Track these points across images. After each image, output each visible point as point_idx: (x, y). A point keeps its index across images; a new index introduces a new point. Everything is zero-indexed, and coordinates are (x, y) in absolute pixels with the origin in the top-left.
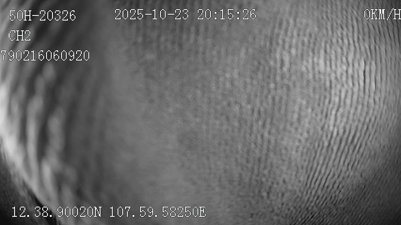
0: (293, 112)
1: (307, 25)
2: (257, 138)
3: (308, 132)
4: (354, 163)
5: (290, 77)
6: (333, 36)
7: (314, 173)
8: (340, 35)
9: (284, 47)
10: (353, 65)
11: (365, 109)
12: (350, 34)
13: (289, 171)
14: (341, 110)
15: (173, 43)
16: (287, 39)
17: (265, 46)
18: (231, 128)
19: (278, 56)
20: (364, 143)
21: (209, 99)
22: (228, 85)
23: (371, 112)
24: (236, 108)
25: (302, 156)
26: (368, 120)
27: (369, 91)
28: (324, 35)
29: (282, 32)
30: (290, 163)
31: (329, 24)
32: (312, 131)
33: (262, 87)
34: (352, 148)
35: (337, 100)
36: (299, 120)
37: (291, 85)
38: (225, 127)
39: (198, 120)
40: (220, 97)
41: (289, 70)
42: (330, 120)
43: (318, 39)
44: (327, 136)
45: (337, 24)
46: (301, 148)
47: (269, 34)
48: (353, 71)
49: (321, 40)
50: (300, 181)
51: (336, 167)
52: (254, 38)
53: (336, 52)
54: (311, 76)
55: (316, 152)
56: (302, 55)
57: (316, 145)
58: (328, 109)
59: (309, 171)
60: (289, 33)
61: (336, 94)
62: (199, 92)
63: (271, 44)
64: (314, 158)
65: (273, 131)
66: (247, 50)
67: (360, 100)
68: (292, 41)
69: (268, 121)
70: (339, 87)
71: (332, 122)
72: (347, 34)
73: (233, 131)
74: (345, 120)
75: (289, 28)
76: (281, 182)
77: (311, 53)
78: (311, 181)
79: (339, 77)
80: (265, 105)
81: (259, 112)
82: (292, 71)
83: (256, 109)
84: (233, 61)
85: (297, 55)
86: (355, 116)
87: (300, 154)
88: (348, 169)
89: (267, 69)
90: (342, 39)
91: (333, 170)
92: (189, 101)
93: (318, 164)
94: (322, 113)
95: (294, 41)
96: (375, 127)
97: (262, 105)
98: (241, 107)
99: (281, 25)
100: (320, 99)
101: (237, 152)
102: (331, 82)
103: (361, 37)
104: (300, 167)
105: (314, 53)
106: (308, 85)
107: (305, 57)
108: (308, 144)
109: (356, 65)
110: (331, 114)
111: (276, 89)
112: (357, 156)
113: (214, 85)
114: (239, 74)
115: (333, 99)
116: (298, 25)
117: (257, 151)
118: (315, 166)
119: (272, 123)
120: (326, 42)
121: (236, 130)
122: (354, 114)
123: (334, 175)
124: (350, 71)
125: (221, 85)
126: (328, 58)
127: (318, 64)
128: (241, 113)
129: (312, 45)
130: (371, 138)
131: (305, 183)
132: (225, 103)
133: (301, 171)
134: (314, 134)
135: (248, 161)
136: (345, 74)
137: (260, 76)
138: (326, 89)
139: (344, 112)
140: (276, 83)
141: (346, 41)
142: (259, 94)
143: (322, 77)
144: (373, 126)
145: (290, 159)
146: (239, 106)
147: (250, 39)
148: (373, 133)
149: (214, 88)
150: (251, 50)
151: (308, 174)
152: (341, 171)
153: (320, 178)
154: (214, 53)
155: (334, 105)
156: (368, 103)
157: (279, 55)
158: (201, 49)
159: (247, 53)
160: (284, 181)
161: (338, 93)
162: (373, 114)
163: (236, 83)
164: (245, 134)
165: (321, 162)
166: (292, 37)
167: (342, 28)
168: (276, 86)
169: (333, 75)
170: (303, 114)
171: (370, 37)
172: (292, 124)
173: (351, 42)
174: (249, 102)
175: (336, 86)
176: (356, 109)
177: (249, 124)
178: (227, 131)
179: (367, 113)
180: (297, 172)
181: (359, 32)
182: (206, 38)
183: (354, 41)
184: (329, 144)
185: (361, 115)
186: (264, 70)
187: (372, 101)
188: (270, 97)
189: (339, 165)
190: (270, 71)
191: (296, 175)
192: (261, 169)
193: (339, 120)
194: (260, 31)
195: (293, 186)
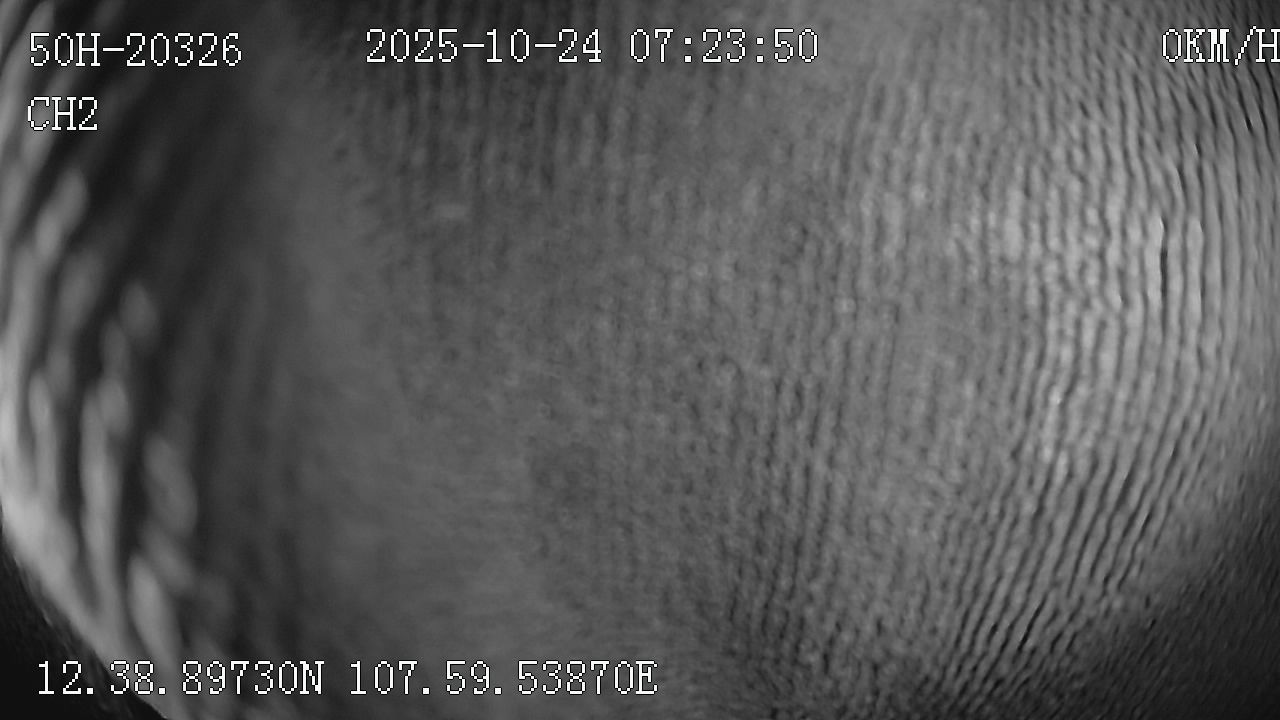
0: (911, 394)
1: (966, 106)
2: (788, 474)
3: (964, 466)
4: (1127, 571)
5: (905, 277)
6: (1053, 137)
7: (987, 607)
8: (1076, 134)
9: (886, 181)
10: (1124, 234)
11: (1169, 387)
12: (1113, 131)
13: (898, 595)
14: (1082, 390)
15: (525, 168)
16: (899, 154)
17: (826, 176)
18: (704, 441)
19: (867, 211)
20: (1163, 505)
21: (638, 345)
22: (699, 304)
23: (1188, 396)
24: (725, 379)
25: (943, 544)
26: (1176, 424)
27: (1182, 321)
28: (1021, 138)
29: (883, 131)
30: (900, 566)
31: (1041, 99)
32: (975, 462)
33: (812, 311)
34: (1120, 521)
35: (1067, 354)
36: (931, 423)
37: (908, 304)
38: (685, 437)
39: (599, 412)
40: (671, 341)
41: (902, 255)
42: (1041, 425)
43: (1004, 151)
44: (1031, 482)
45: (1068, 99)
46: (939, 519)
47: (839, 139)
48: (1124, 255)
49: (1013, 155)
50: (934, 631)
51: (1065, 587)
52: (790, 151)
53: (1063, 192)
54: (975, 272)
55: (993, 534)
56: (947, 205)
57: (994, 511)
58: (1033, 385)
59: (967, 599)
60: (905, 134)
61: (1061, 333)
62: (604, 325)
63: (845, 168)
64: (988, 553)
65: (844, 456)
66: (766, 188)
67: (1151, 355)
68: (913, 159)
69: (828, 420)
70: (1072, 309)
71: (1049, 434)
72: (1103, 133)
73: (712, 451)
74: (1096, 425)
75: (907, 117)
76: (869, 628)
77: (976, 200)
78: (976, 632)
79: (1072, 276)
80: (817, 368)
81: (799, 393)
82: (914, 257)
83: (789, 383)
84: (717, 227)
85: (930, 207)
86: (1133, 413)
87: (935, 535)
88: (1105, 593)
89: (829, 251)
90: (1085, 148)
91: (1052, 597)
92: (570, 353)
93: (999, 579)
94: (1013, 397)
95: (921, 160)
96: (1202, 445)
97: (809, 371)
98: (740, 375)
99: (878, 105)
100: (1005, 350)
101: (725, 519)
102: (1043, 291)
103: (1149, 139)
104: (936, 582)
105: (986, 197)
106: (963, 301)
107: (956, 213)
108: (964, 508)
109: (1135, 234)
110: (1046, 403)
111: (855, 316)
112: (1140, 548)
113: (653, 301)
114: (736, 267)
115: (1051, 349)
116: (937, 106)
117: (791, 519)
118: (990, 580)
119: (838, 431)
120: (1029, 160)
121: (721, 447)
122: (1128, 406)
123: (1056, 614)
124: (1113, 255)
125: (675, 303)
126: (1035, 211)
127: (1000, 234)
128: (741, 393)
129: (980, 173)
130: (1186, 485)
131: (953, 637)
132: (687, 361)
133: (936, 594)
134: (982, 471)
135: (759, 548)
136: (1094, 266)
137: (806, 274)
138: (1024, 317)
139: (1093, 396)
140: (856, 297)
141: (1097, 153)
142: (798, 334)
143: (1014, 277)
144: (1195, 443)
145: (901, 552)
146: (734, 371)
147: (777, 154)
148: (1194, 467)
149: (652, 311)
150: (777, 192)
151: (963, 609)
152: (1082, 599)
153: (1006, 623)
154: (657, 199)
155: (1056, 371)
156: (1178, 364)
157: (871, 204)
158: (613, 188)
159: (764, 198)
160: (879, 626)
161: (1070, 332)
162: (1195, 403)
163: (725, 296)
164: (750, 460)
165: (1010, 569)
166: (915, 145)
167: (1085, 112)
168: (858, 307)
169: (1052, 268)
170: (946, 401)
171: (1180, 138)
172: (906, 436)
173: (1117, 155)
174: (765, 359)
175: (1062, 308)
176: (1136, 386)
177: (763, 428)
178: (692, 448)
179: (1175, 401)
180: (926, 600)
181: (1142, 123)
182: (630, 150)
183: (1126, 154)
184: (1040, 510)
185: (1153, 406)
186: (820, 255)
187: (1190, 358)
188: (835, 343)
189: (1073, 579)
190: (839, 258)
191: (921, 610)
192: (801, 576)
193: (1075, 424)
194: (810, 130)
195: (910, 643)
